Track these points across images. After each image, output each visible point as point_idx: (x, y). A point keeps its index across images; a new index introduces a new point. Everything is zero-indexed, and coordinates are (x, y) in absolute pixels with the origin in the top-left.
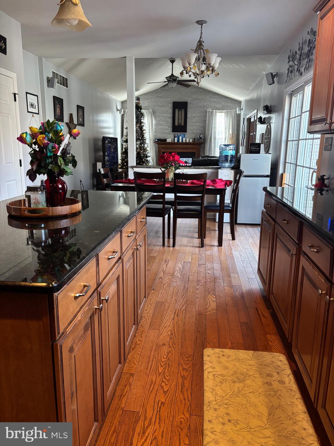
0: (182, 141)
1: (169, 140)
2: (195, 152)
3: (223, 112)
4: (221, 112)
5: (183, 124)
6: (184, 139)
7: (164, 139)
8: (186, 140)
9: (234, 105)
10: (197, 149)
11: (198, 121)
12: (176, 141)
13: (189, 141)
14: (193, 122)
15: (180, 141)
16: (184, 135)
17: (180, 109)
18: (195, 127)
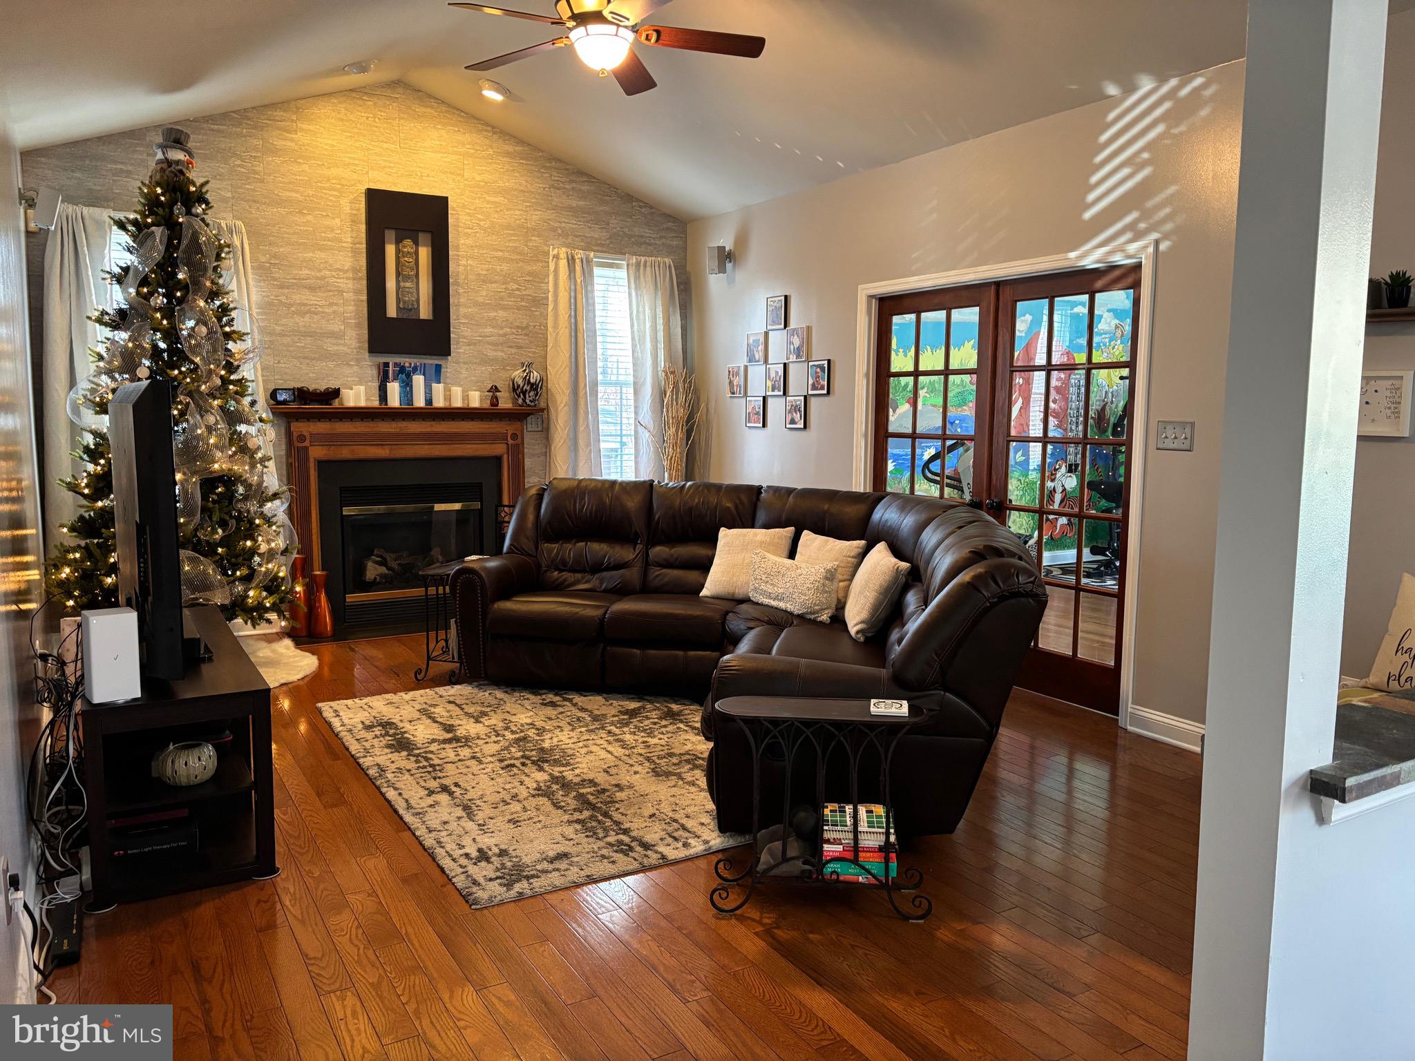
0: (429, 401)
1: (358, 395)
2: (499, 459)
3: (618, 267)
4: (610, 266)
5: (425, 312)
6: (438, 389)
7: (322, 386)
8: (448, 398)
9: (661, 237)
10: (510, 442)
11: (502, 299)
12: (394, 400)
13: (466, 398)
14: (476, 304)
15: (420, 402)
16: (438, 368)
17: (407, 232)
18: (489, 330)
